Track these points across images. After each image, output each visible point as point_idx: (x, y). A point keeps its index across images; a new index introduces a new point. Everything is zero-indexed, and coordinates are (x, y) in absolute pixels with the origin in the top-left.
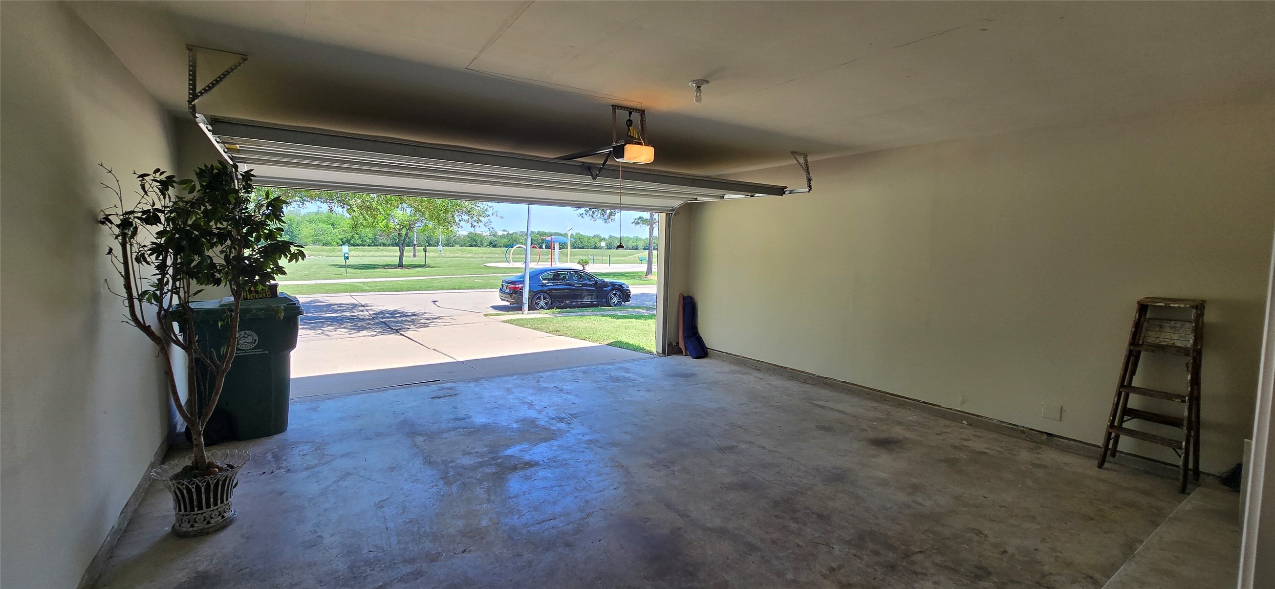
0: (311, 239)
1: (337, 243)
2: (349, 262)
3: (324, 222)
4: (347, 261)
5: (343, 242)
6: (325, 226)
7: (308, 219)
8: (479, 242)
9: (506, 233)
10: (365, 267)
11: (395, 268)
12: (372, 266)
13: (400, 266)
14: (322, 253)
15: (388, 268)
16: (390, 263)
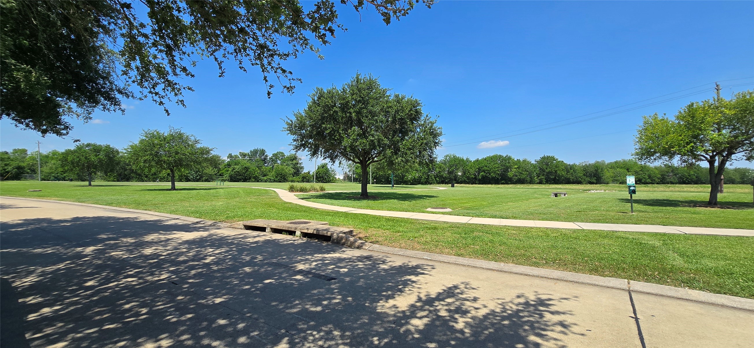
0: (612, 179)
2: (635, 197)
3: (621, 168)
4: (633, 195)
6: (622, 170)
7: (610, 167)
10: (660, 203)
11: (706, 207)
12: (669, 203)
13: (712, 202)
14: (616, 188)
15: (695, 206)
16: (694, 199)
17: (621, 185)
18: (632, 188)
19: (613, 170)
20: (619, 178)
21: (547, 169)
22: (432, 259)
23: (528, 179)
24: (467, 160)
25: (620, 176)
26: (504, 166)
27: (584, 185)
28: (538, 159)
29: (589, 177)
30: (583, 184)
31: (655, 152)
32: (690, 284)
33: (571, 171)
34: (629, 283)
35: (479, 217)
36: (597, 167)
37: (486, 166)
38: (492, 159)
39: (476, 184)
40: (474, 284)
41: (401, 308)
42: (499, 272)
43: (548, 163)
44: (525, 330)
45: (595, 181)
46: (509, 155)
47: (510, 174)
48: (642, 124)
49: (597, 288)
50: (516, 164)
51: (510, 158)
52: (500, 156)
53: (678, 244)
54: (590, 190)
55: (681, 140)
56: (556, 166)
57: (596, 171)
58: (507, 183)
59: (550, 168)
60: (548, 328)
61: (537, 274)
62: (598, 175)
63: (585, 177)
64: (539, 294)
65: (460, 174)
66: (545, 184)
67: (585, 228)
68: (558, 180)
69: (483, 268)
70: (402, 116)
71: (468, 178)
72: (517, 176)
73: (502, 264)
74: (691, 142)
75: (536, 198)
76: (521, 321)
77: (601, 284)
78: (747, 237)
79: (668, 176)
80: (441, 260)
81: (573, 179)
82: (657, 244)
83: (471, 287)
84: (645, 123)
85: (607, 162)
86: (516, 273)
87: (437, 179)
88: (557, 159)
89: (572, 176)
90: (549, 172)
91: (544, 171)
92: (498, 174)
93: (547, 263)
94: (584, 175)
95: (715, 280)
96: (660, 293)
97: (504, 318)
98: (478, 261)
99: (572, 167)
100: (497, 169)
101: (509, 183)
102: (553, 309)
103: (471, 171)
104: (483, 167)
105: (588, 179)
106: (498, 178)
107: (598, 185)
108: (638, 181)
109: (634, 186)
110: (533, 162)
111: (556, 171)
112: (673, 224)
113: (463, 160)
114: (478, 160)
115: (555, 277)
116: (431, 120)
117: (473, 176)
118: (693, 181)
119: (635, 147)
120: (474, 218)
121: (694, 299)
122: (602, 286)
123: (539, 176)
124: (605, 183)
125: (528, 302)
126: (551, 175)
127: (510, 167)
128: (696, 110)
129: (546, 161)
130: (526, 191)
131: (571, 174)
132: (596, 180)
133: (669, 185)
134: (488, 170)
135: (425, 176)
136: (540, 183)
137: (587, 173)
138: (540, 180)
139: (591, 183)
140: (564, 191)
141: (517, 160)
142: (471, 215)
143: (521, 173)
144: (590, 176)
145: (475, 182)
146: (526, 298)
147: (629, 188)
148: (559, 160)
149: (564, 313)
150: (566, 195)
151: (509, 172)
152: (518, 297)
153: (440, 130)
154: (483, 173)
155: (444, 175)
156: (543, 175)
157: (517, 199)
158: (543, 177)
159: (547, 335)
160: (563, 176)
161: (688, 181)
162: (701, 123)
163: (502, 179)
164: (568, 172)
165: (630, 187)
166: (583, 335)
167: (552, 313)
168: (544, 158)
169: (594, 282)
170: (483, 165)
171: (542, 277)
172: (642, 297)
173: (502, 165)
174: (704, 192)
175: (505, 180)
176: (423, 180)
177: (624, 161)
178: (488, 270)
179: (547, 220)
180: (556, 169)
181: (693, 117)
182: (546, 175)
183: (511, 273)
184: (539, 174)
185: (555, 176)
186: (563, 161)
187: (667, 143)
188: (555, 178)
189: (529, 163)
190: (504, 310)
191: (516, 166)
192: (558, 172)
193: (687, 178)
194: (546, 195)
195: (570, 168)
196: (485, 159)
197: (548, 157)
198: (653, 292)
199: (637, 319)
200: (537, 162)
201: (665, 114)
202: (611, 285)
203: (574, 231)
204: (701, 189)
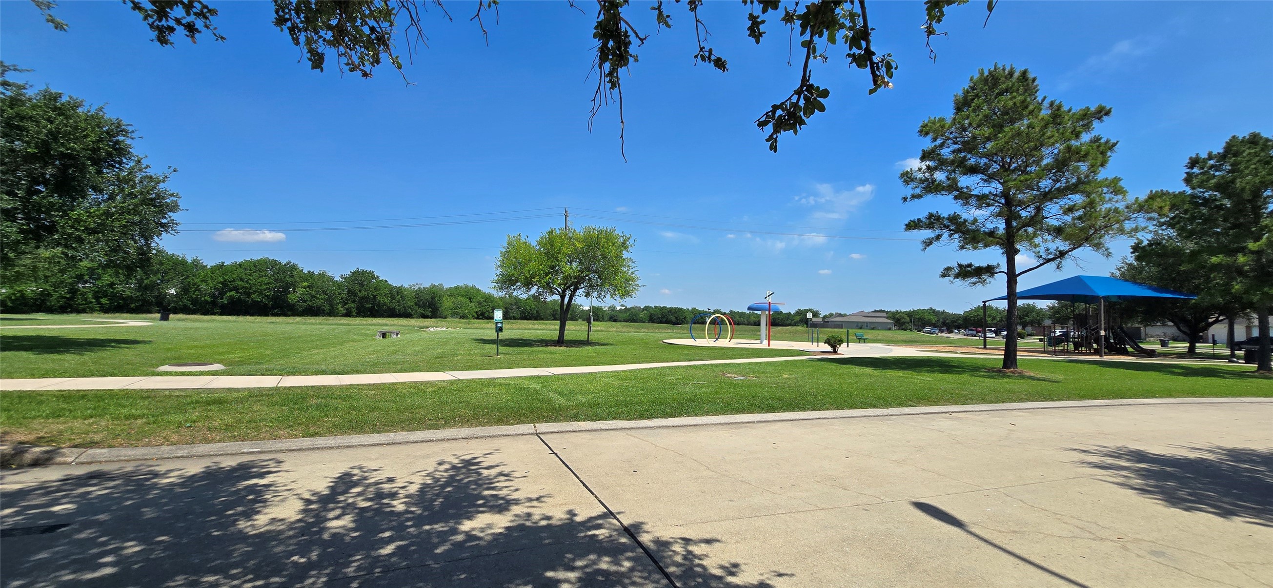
1: (473, 316)
2: (503, 335)
3: (463, 296)
4: (499, 333)
5: (477, 315)
8: (600, 316)
9: (623, 308)
10: (516, 342)
11: (555, 346)
12: (524, 342)
13: (560, 341)
14: (460, 325)
15: (547, 346)
16: (544, 338)
17: (462, 320)
18: (499, 325)
19: (453, 299)
20: (459, 311)
21: (360, 291)
22: (263, 450)
23: (327, 308)
24: (196, 264)
25: (461, 308)
26: (281, 281)
27: (415, 319)
28: (347, 273)
29: (422, 307)
30: (413, 318)
31: (517, 281)
32: (576, 418)
33: (398, 297)
34: (535, 427)
35: (294, 375)
36: (433, 293)
37: (242, 280)
38: (255, 266)
39: (214, 314)
40: (373, 465)
41: (290, 518)
42: (391, 446)
43: (364, 281)
44: (474, 489)
45: (430, 314)
46: (293, 261)
47: (293, 297)
48: (506, 245)
49: (509, 438)
50: (306, 280)
51: (294, 267)
52: (275, 263)
53: (554, 385)
54: (428, 328)
55: (542, 270)
56: (376, 288)
57: (433, 298)
58: (285, 315)
59: (366, 290)
60: (493, 481)
61: (443, 438)
62: (434, 305)
63: (416, 308)
64: (460, 456)
65: (173, 291)
66: (356, 317)
67: (461, 378)
68: (377, 311)
69: (365, 446)
70: (73, 149)
71: (195, 301)
72: (305, 301)
73: (392, 435)
74: (549, 273)
75: (354, 341)
76: (464, 483)
77: (511, 433)
78: (595, 373)
79: (511, 309)
80: (283, 448)
81: (399, 311)
82: (538, 387)
83: (369, 469)
84: (510, 244)
85: (446, 286)
86: (414, 442)
87: (104, 301)
88: (378, 277)
89: (399, 306)
90: (362, 298)
91: (355, 296)
92: (268, 296)
93: (447, 423)
94: (416, 304)
95: (590, 412)
96: (561, 430)
97: (443, 486)
98: (352, 438)
99: (399, 290)
100: (265, 287)
101: (289, 313)
102: (485, 465)
103: (203, 286)
104: (234, 281)
105: (421, 310)
106: (265, 304)
107: (433, 320)
108: (506, 316)
109: (502, 323)
110: (338, 278)
111: (375, 297)
112: (541, 366)
113: (183, 263)
114: (222, 266)
115: (465, 436)
116: (151, 172)
117: (207, 298)
118: (533, 317)
119: (496, 272)
120: (285, 378)
121: (583, 429)
122: (513, 435)
123: (346, 304)
124: (442, 318)
125: (455, 466)
126: (366, 302)
127: (294, 285)
128: (555, 239)
129: (361, 278)
130: (334, 330)
131: (399, 302)
132: (431, 312)
133: (512, 321)
134: (246, 288)
135: (63, 291)
136: (348, 314)
137: (419, 301)
138: (347, 309)
139: (424, 316)
140: (394, 329)
141: (309, 272)
142: (276, 372)
143: (315, 297)
144: (424, 306)
145: (212, 309)
146: (450, 463)
147: (496, 325)
148: (381, 279)
149: (497, 466)
150: (399, 336)
151: (289, 293)
152: (440, 464)
153: (175, 199)
154: (233, 293)
155: (128, 293)
156: (353, 302)
157: (326, 342)
158: (353, 306)
159: (497, 486)
160: (385, 304)
161: (530, 317)
162: (558, 253)
163: (273, 307)
164: (393, 298)
165: (497, 323)
166: (525, 477)
167: (488, 468)
168: (356, 273)
169: (505, 433)
170: (235, 276)
171: (449, 440)
172: (549, 436)
173: (276, 280)
174: (547, 330)
175: (281, 308)
176: (53, 301)
177: (466, 287)
178: (374, 447)
179: (406, 371)
180: (376, 293)
181: (552, 246)
182: (359, 302)
183: (407, 443)
184: (347, 299)
185: (374, 304)
186: (386, 281)
187: (529, 272)
188: (373, 307)
189: (331, 279)
190: (437, 480)
191: (305, 284)
192: (379, 298)
193: (529, 313)
194: (367, 335)
195: (397, 293)
196: (240, 265)
197: (364, 273)
198: (555, 430)
199: (556, 454)
200: (345, 278)
201: (527, 237)
202: (520, 432)
203: (452, 382)
204: (543, 327)
